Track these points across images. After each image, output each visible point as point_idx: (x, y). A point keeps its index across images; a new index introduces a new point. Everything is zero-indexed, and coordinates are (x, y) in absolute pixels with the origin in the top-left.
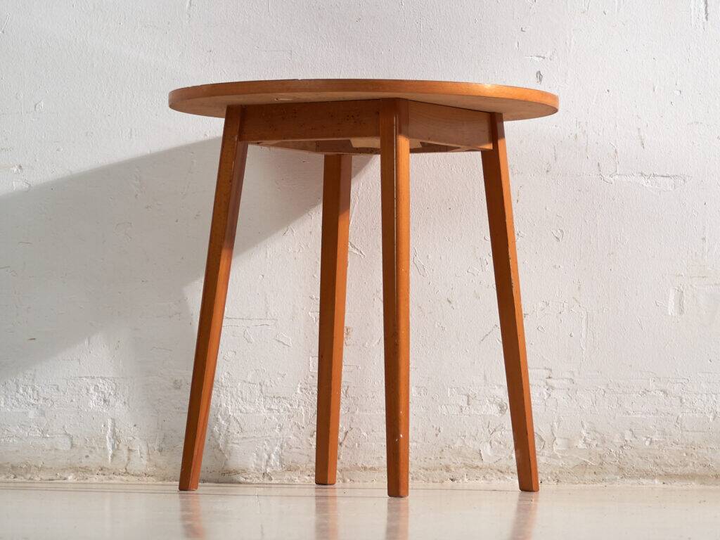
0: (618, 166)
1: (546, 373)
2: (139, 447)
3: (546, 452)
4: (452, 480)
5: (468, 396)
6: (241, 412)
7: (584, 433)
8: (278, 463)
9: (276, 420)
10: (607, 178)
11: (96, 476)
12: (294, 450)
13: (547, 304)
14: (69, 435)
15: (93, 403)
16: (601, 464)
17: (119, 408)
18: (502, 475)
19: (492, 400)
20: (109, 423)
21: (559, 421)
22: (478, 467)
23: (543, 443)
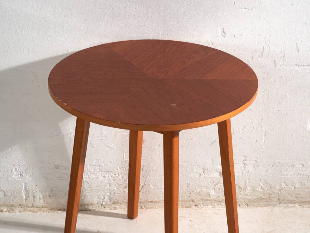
0: (285, 62)
1: (244, 158)
2: (39, 195)
3: (242, 193)
4: (195, 205)
5: (204, 169)
6: (90, 178)
7: (261, 184)
8: (109, 200)
9: (107, 181)
10: (279, 67)
11: (18, 208)
12: (116, 194)
13: (245, 127)
14: (3, 191)
15: (15, 176)
16: (269, 198)
17: (28, 178)
18: (220, 203)
19: (216, 170)
20: (23, 184)
21: (249, 179)
22: (208, 200)
23: (241, 189)
